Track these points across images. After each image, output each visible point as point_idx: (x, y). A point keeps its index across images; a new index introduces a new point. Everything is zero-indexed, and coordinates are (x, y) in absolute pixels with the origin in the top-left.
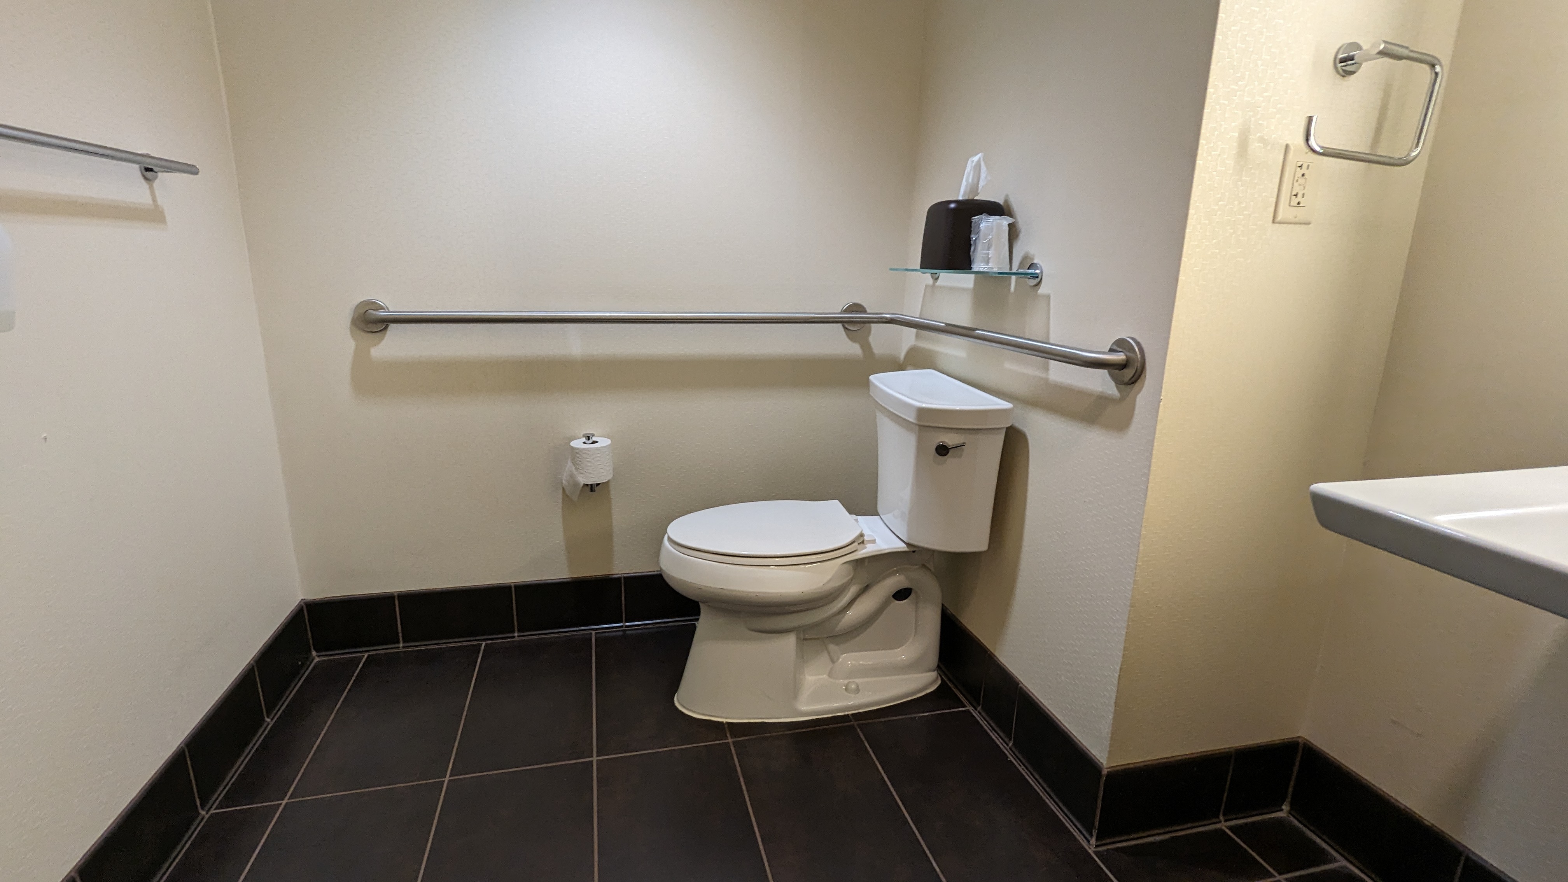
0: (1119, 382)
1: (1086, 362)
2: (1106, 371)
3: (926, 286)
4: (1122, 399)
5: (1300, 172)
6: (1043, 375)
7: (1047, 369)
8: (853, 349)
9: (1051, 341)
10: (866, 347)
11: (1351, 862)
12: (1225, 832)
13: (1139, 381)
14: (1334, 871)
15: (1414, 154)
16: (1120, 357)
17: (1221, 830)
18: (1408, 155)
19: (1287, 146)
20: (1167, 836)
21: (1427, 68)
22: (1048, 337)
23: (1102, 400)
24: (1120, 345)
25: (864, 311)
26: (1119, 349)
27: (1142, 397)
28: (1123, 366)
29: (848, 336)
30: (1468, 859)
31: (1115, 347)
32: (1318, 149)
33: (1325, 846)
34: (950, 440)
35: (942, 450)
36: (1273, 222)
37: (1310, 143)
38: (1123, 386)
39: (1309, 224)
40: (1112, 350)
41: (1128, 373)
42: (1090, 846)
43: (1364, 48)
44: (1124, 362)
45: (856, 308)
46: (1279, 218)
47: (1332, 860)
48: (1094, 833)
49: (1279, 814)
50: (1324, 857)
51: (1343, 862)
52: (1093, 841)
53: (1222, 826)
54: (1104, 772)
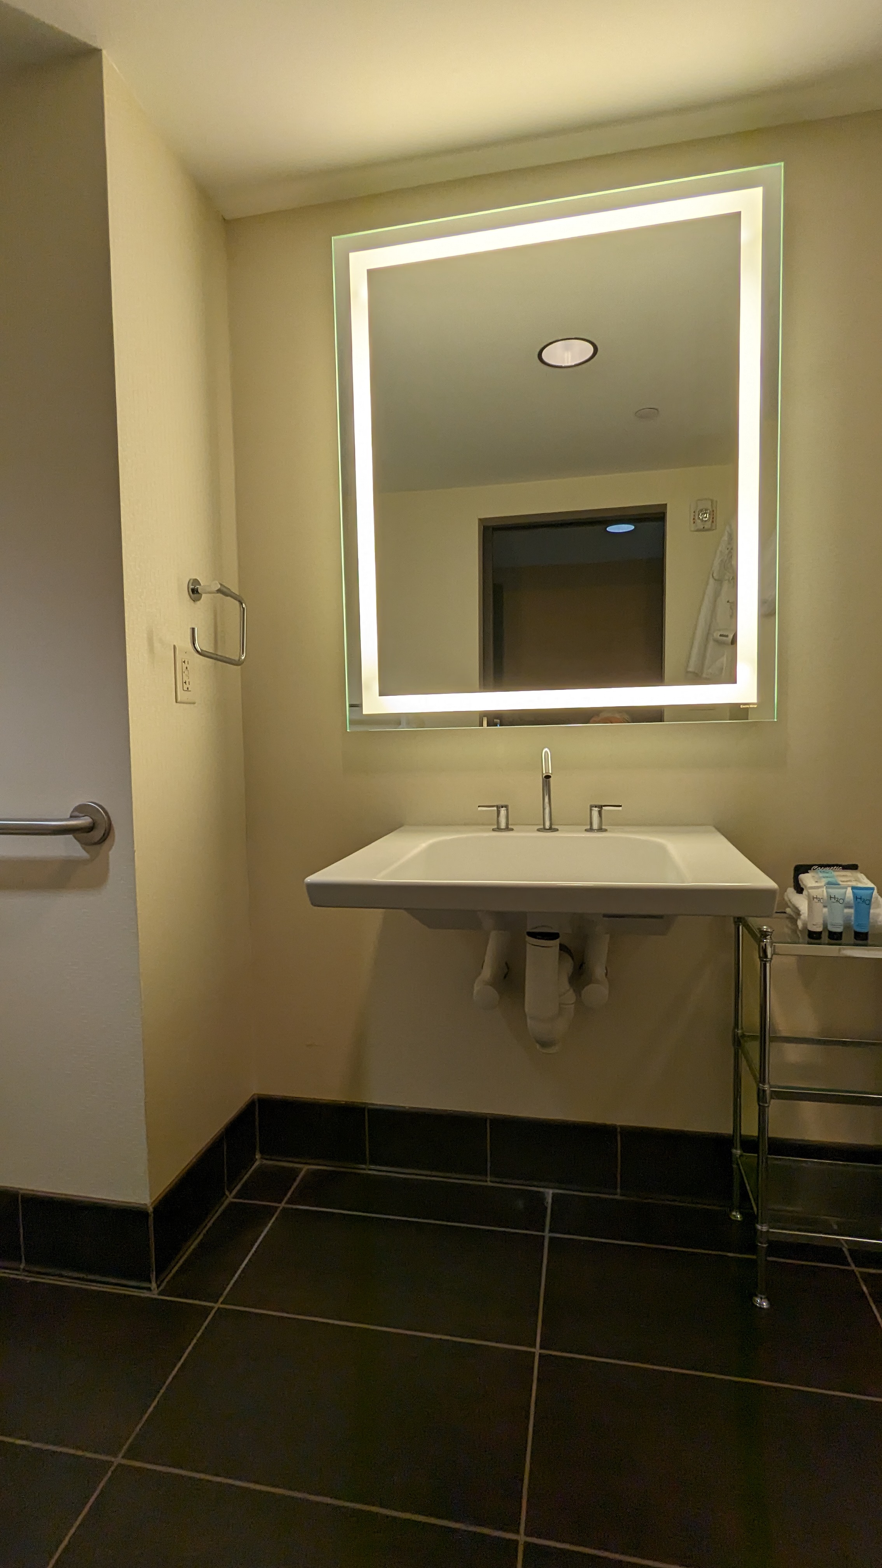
0: (85, 844)
1: (54, 830)
2: (71, 836)
4: (92, 858)
5: (185, 666)
11: (310, 1164)
12: (235, 1203)
13: (109, 837)
14: (304, 1176)
15: (243, 658)
16: (85, 821)
17: (231, 1203)
18: (240, 658)
19: (174, 646)
20: (201, 1237)
21: (237, 603)
23: (68, 866)
24: (81, 810)
26: (81, 815)
27: (115, 853)
28: (90, 829)
30: (370, 1110)
31: (76, 814)
32: (199, 650)
33: (291, 1165)
36: (176, 702)
37: (195, 646)
38: (87, 847)
39: (194, 703)
40: (75, 817)
41: (97, 834)
42: (153, 1291)
43: (202, 584)
44: (91, 825)
46: (179, 700)
47: (301, 1169)
48: (153, 1277)
49: (257, 1163)
50: (294, 1173)
51: (306, 1168)
52: (154, 1285)
53: (230, 1198)
54: (151, 1210)
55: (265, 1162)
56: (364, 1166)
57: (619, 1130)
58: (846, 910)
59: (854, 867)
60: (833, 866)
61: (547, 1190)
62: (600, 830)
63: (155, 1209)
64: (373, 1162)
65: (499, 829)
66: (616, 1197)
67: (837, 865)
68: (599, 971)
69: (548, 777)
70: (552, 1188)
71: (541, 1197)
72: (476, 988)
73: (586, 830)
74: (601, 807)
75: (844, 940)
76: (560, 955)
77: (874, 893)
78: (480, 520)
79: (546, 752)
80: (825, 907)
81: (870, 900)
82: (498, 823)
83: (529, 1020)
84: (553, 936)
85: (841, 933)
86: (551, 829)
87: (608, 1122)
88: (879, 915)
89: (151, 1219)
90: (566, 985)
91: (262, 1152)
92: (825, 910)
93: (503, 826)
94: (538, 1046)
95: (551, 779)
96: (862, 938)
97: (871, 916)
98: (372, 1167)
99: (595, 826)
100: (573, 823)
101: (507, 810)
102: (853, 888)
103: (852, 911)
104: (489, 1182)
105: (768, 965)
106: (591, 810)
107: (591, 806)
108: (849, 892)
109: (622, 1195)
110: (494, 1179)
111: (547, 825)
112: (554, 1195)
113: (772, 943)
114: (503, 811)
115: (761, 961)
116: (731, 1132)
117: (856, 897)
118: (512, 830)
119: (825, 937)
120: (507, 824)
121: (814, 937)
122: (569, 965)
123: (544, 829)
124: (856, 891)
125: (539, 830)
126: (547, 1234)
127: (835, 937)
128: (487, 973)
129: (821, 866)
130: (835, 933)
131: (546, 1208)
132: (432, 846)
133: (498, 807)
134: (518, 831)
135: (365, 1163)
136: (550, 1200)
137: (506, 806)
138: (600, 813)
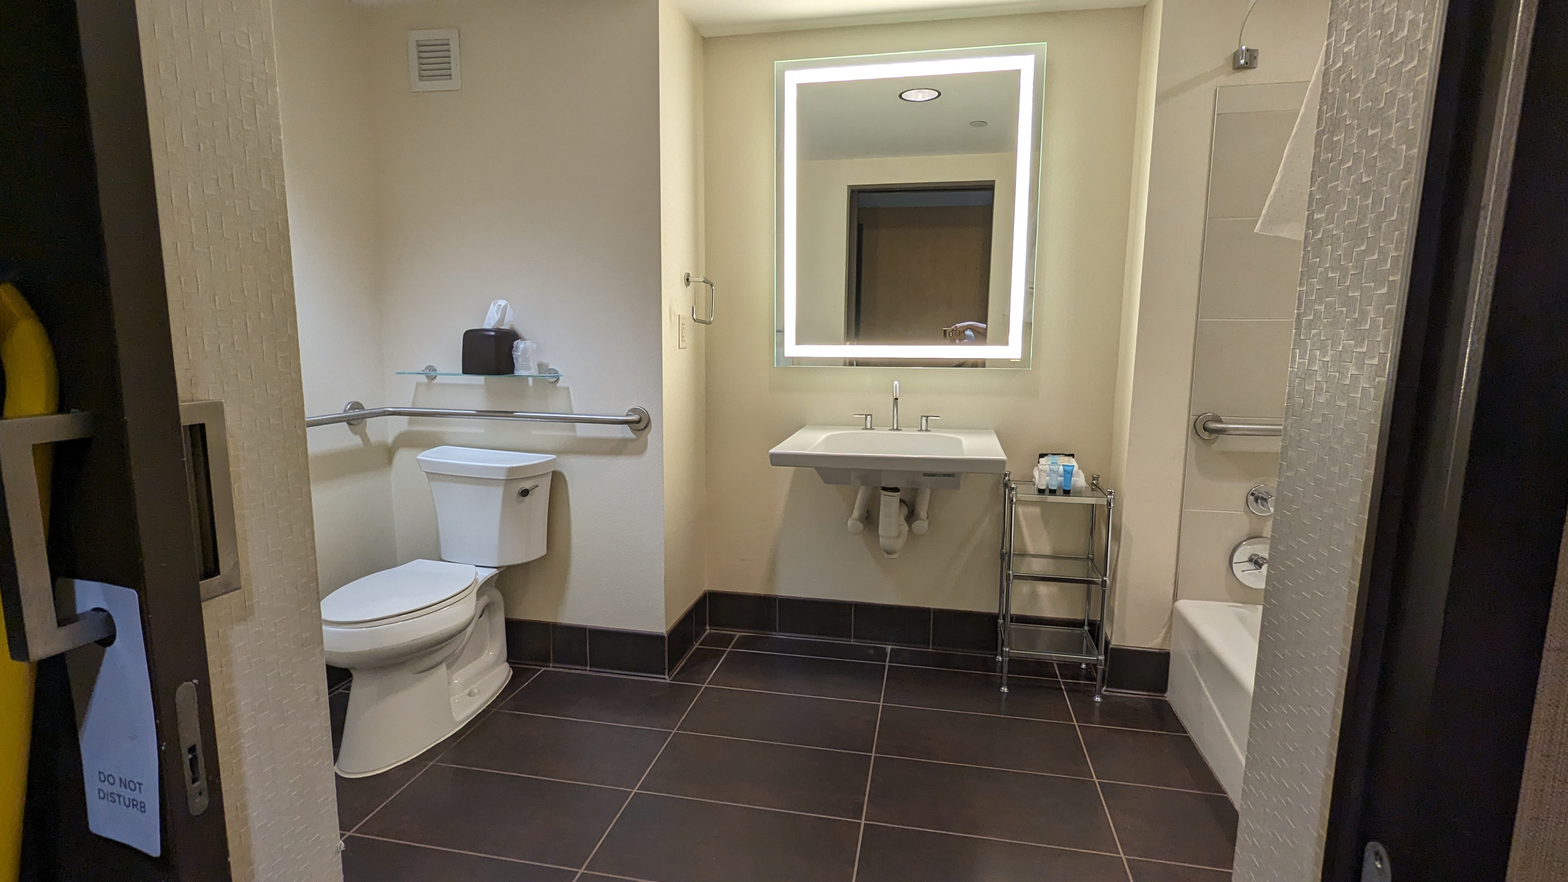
0: (634, 430)
1: (616, 422)
2: (627, 426)
3: (417, 384)
4: (638, 438)
5: (683, 326)
6: (572, 434)
7: (574, 430)
8: (356, 441)
9: (575, 413)
10: (365, 438)
11: (742, 632)
12: (700, 648)
13: (648, 427)
14: (738, 639)
15: (711, 320)
16: (635, 417)
17: (698, 648)
18: (709, 319)
20: (686, 660)
21: (710, 286)
22: (572, 410)
23: (624, 441)
24: (634, 411)
25: (362, 408)
26: (633, 414)
27: (651, 436)
28: (639, 422)
29: (351, 429)
30: (779, 599)
31: (629, 413)
33: (731, 633)
34: (527, 485)
35: (525, 493)
36: (679, 348)
38: (635, 432)
39: (686, 348)
40: (627, 415)
41: (642, 425)
42: (667, 679)
43: (691, 276)
44: (639, 420)
45: (356, 406)
47: (736, 635)
48: (666, 673)
49: (708, 632)
50: (733, 637)
51: (738, 634)
52: (667, 677)
53: (696, 646)
54: (666, 635)
55: (712, 631)
56: (774, 633)
57: (932, 611)
58: (1059, 478)
59: (1072, 455)
60: (1060, 454)
61: (888, 646)
62: (927, 430)
63: (669, 636)
64: (780, 631)
65: (866, 429)
66: (929, 650)
67: (1063, 454)
68: (923, 514)
69: (896, 399)
70: (891, 645)
71: (885, 649)
72: (850, 522)
73: (918, 431)
74: (927, 417)
75: (1057, 494)
76: (900, 505)
77: (1074, 470)
78: (849, 186)
79: (896, 384)
80: (1048, 476)
81: (1072, 473)
82: (866, 425)
83: (880, 538)
84: (896, 490)
85: (1056, 490)
86: (897, 429)
87: (926, 606)
88: (1077, 481)
89: (667, 639)
90: (903, 519)
91: (710, 625)
92: (1048, 478)
93: (869, 426)
94: (886, 555)
95: (898, 400)
96: (1067, 493)
97: (1072, 482)
98: (780, 634)
99: (924, 428)
100: (910, 426)
101: (871, 417)
102: (1063, 465)
103: (1062, 478)
104: (853, 642)
105: (1014, 506)
106: (921, 419)
107: (922, 416)
108: (1061, 468)
109: (932, 649)
110: (855, 640)
111: (895, 427)
112: (892, 649)
113: (1016, 494)
114: (869, 418)
115: (1010, 503)
116: (998, 612)
117: (1064, 471)
118: (874, 429)
119: (1047, 492)
120: (871, 426)
121: (1041, 492)
122: (905, 511)
123: (893, 429)
124: (1065, 467)
125: (890, 430)
126: (887, 664)
127: (1053, 492)
128: (856, 513)
129: (1053, 454)
130: (1053, 490)
131: (886, 654)
132: (827, 438)
133: (866, 415)
134: (877, 430)
135: (776, 631)
136: (889, 651)
137: (871, 415)
138: (927, 421)
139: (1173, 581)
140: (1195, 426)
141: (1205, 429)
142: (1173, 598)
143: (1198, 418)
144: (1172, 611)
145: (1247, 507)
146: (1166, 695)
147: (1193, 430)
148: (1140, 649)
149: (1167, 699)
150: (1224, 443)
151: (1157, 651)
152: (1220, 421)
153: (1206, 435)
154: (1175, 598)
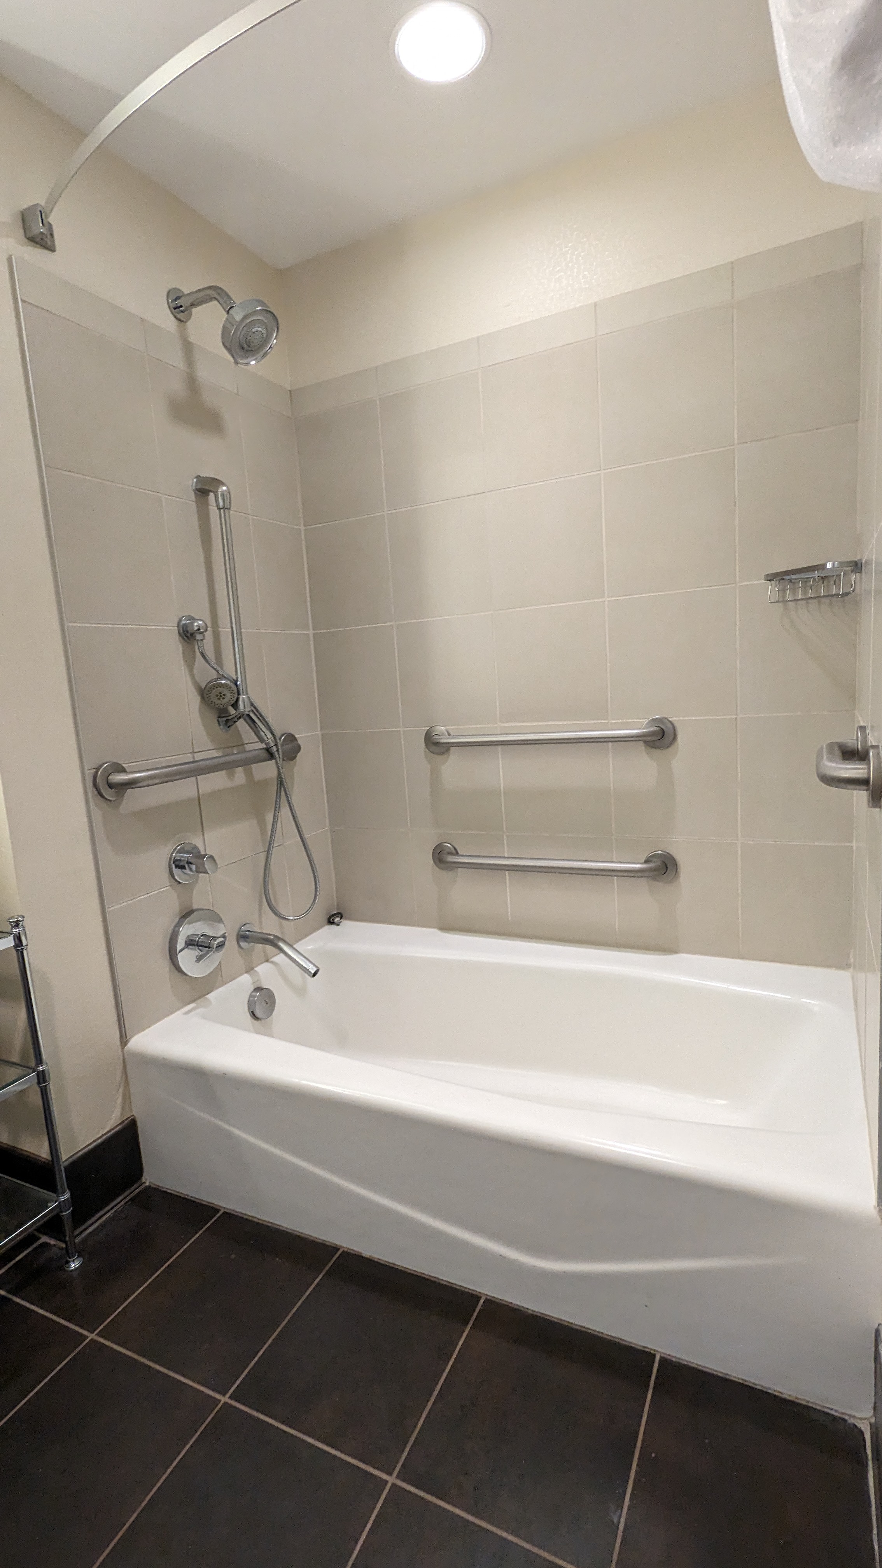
139: (115, 1018)
140: (95, 785)
141: (111, 786)
142: (121, 1040)
143: (97, 773)
144: (124, 1059)
145: (172, 879)
146: (144, 1181)
147: (93, 792)
148: (99, 1141)
149: (147, 1184)
150: (135, 799)
151: (120, 1127)
152: (123, 770)
153: (108, 793)
154: (124, 1040)
